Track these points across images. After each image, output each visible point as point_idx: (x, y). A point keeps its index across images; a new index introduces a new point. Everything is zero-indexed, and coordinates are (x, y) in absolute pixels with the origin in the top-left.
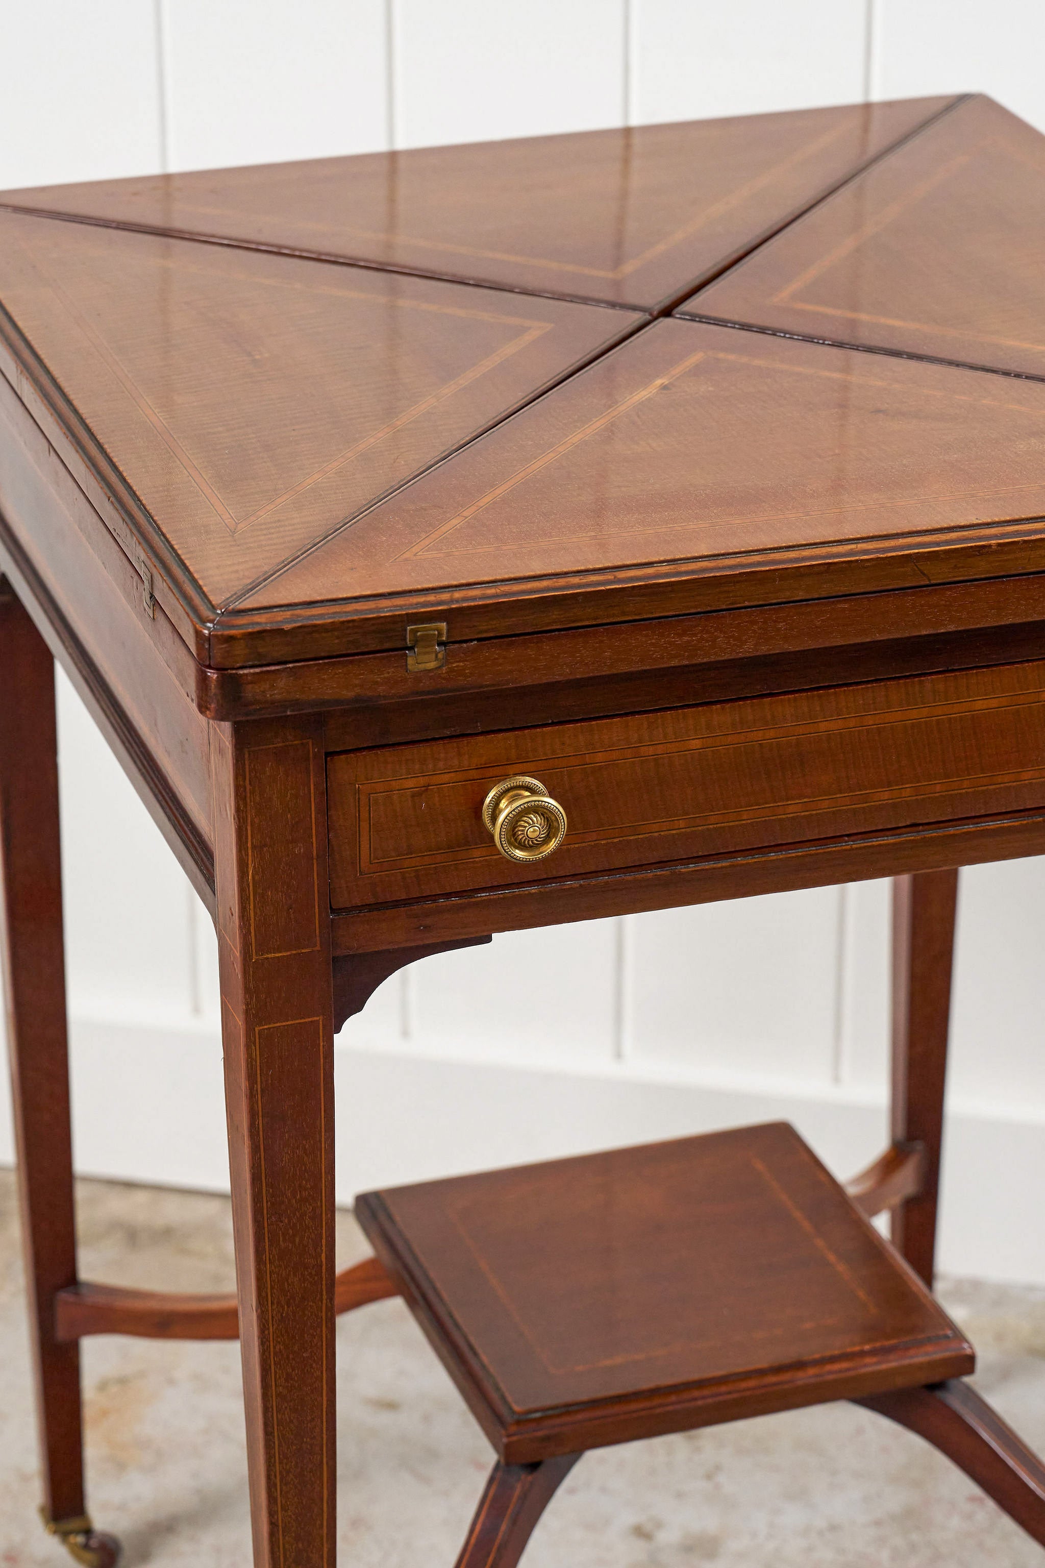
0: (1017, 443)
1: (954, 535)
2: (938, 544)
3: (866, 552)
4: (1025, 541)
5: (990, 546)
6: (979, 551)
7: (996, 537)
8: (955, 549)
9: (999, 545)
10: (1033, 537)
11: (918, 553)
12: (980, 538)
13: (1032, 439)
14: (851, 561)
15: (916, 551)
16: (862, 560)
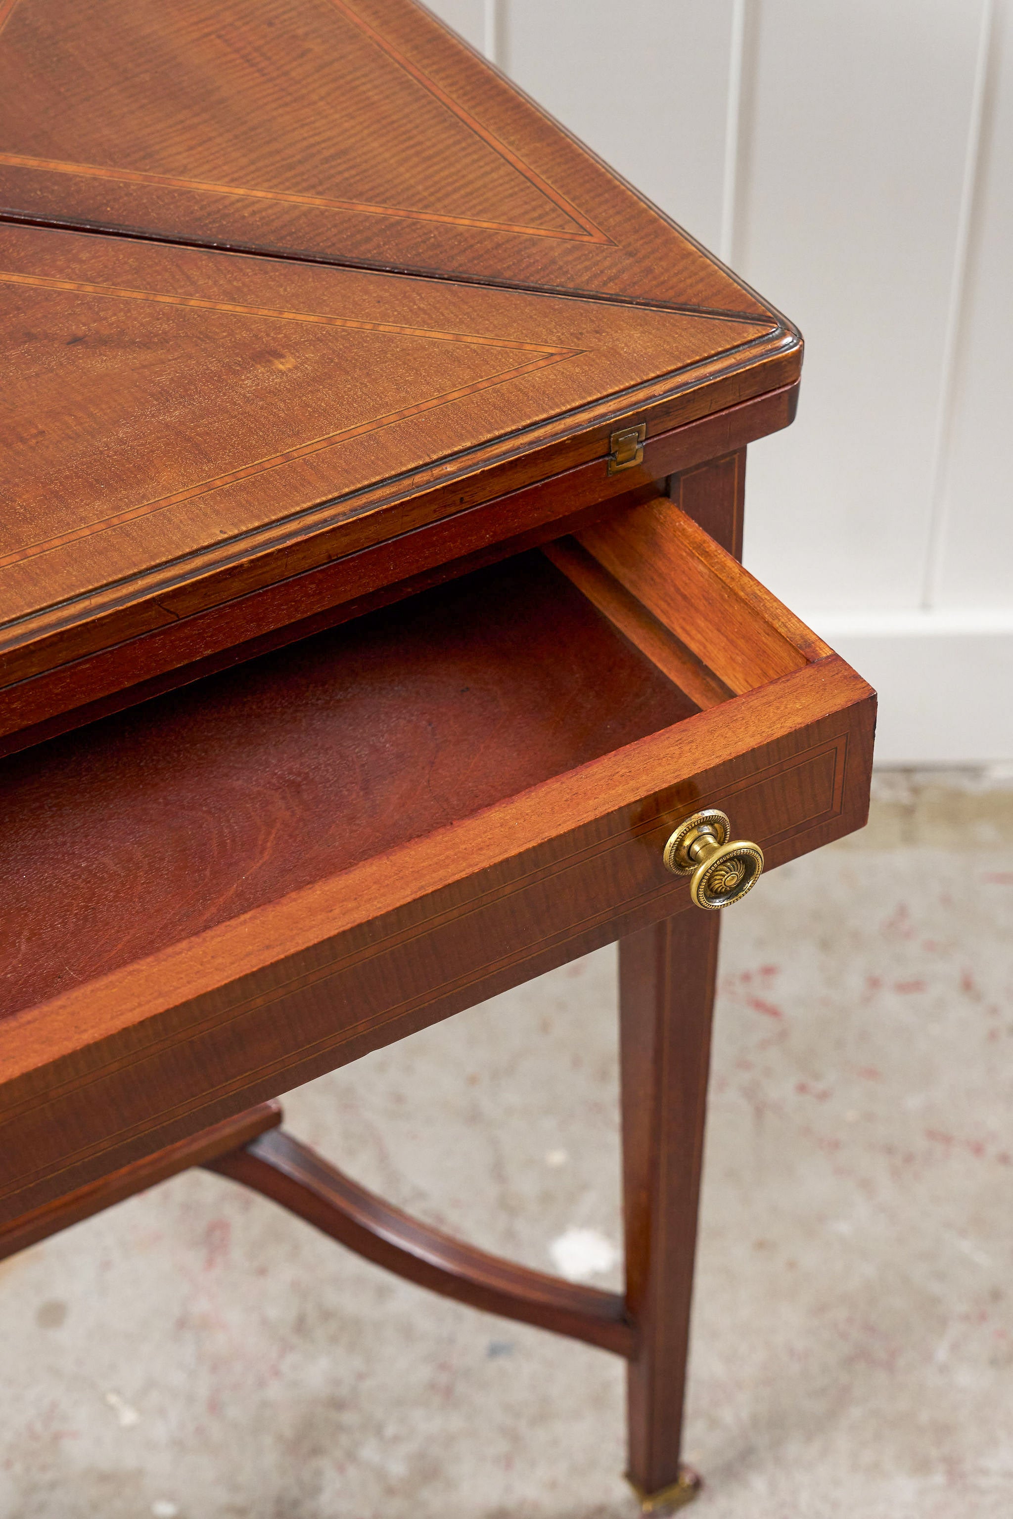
0: (243, 377)
1: (198, 562)
2: (182, 577)
3: (102, 607)
4: (280, 551)
5: (241, 565)
6: (230, 574)
7: (245, 552)
8: (203, 579)
9: (252, 561)
10: (289, 543)
11: (161, 594)
12: (229, 558)
13: (259, 366)
14: (87, 623)
15: (160, 592)
16: (99, 619)
